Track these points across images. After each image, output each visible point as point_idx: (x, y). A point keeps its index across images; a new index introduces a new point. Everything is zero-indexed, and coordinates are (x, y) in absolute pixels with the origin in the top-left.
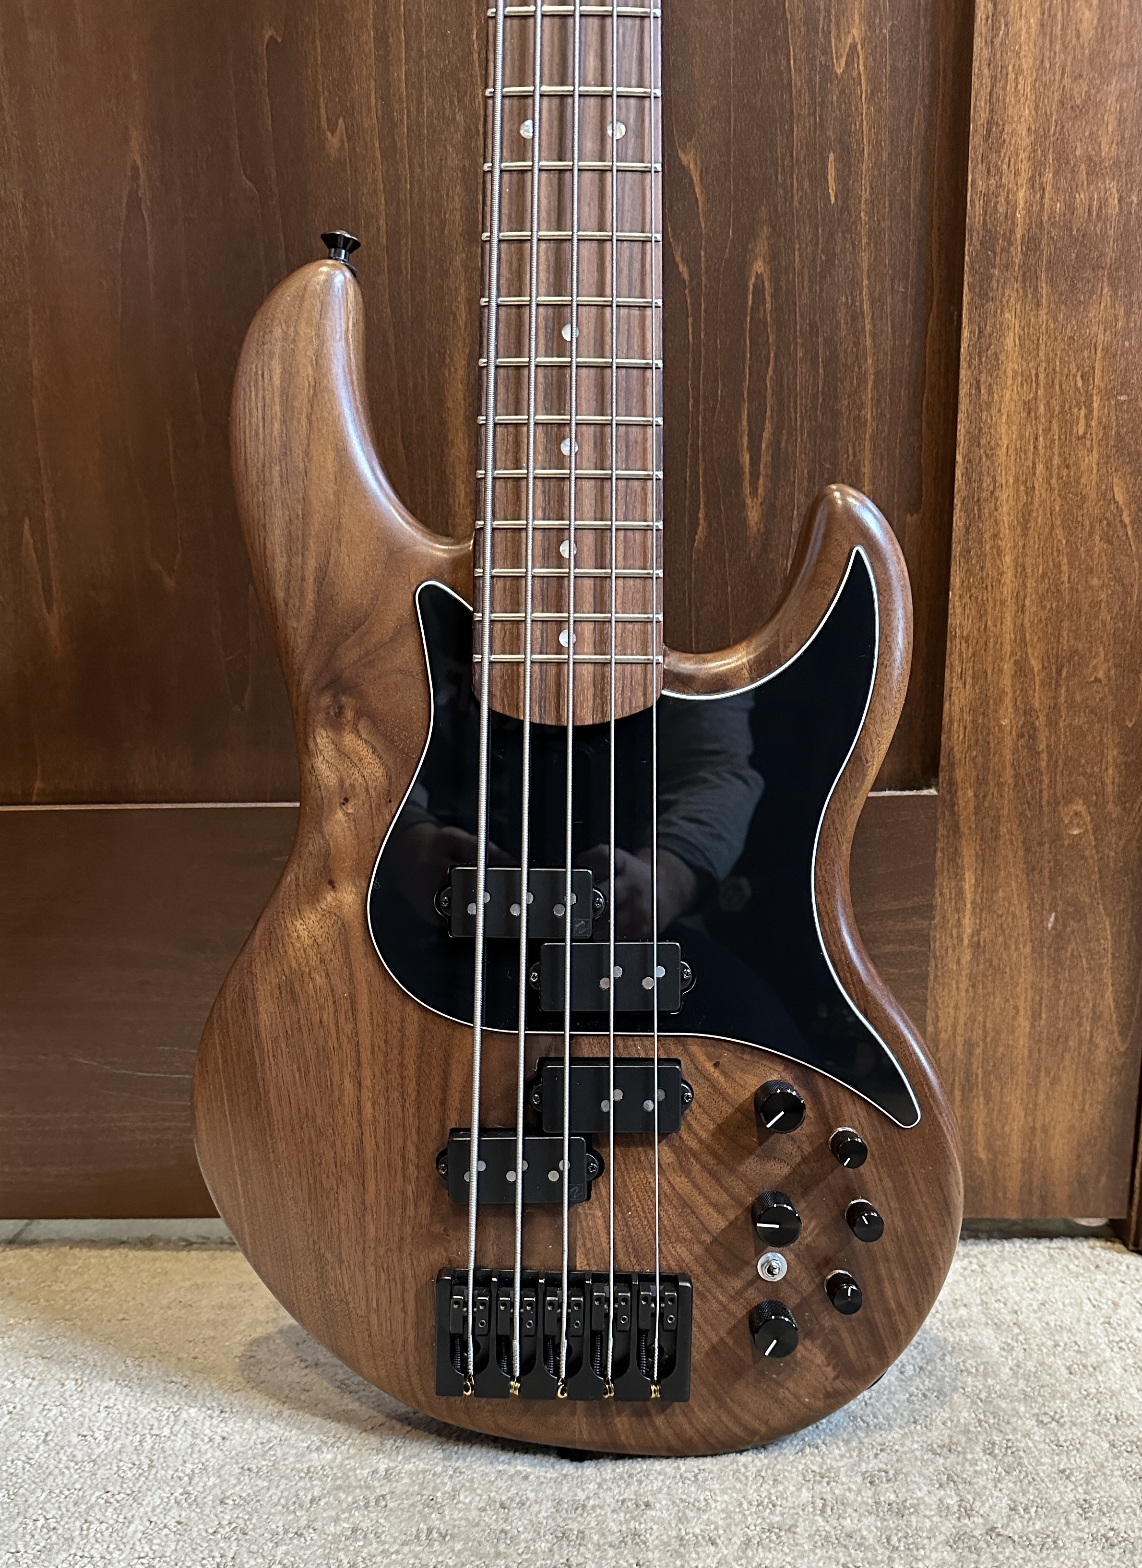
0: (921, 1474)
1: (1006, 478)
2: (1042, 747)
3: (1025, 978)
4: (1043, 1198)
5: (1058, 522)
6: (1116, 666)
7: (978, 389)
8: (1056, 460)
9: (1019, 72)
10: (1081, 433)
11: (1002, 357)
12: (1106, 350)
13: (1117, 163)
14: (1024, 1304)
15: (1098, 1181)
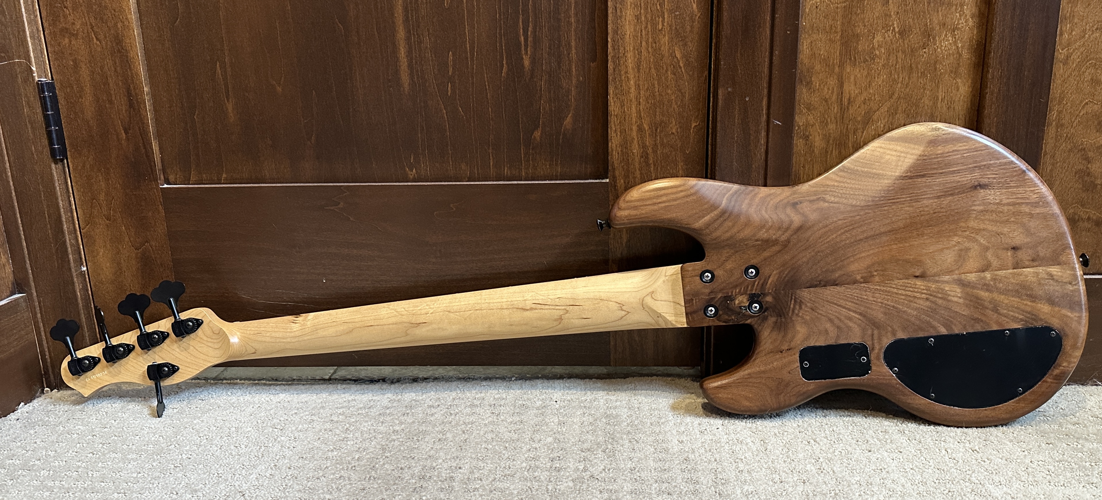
1: (630, 48)
2: (651, 161)
4: (663, 358)
5: (652, 66)
6: (681, 127)
7: (616, 10)
8: (650, 40)
10: (660, 28)
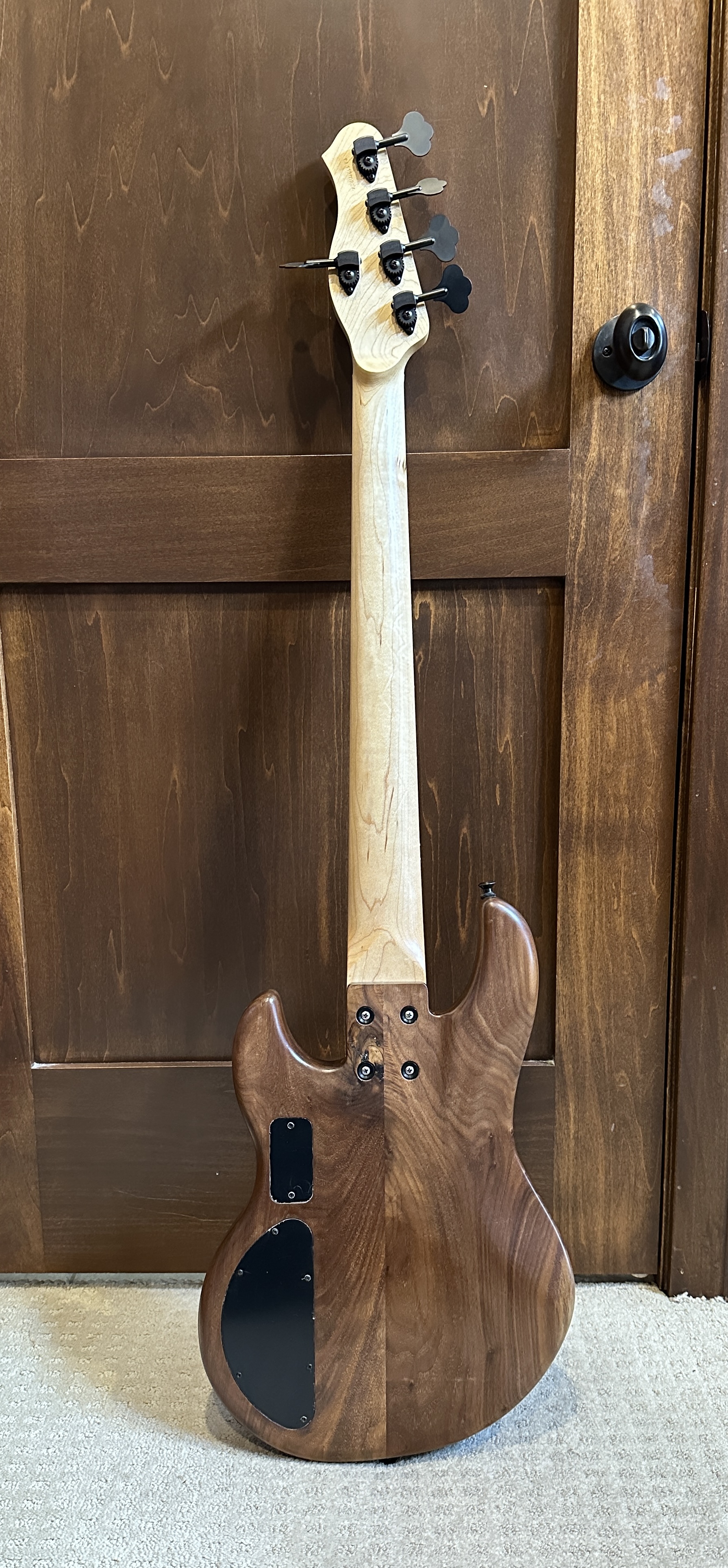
1: (582, 927)
2: (604, 1046)
3: (602, 1154)
4: (615, 1264)
5: (607, 946)
6: (637, 1010)
7: (567, 888)
8: (604, 920)
9: (582, 759)
10: (615, 908)
11: (578, 876)
12: (626, 873)
13: (627, 797)
14: (601, 1325)
15: (642, 1255)
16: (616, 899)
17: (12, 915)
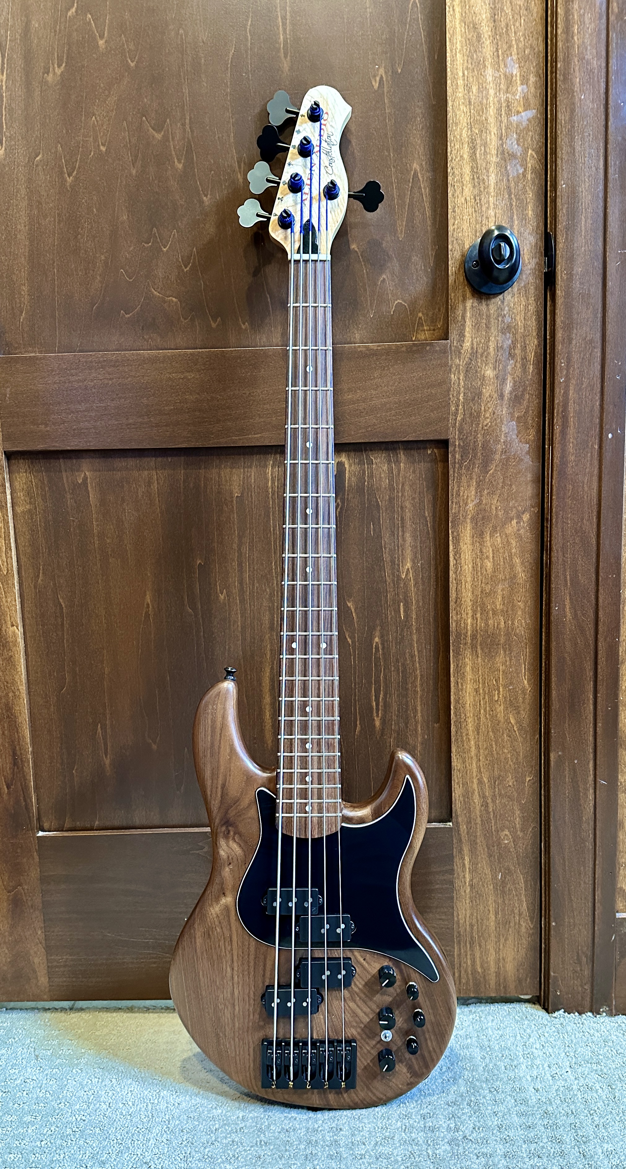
0: (442, 1114)
1: (470, 715)
2: (491, 810)
3: (491, 899)
4: (505, 987)
5: (490, 730)
6: (516, 781)
7: (458, 684)
8: (488, 708)
9: (466, 582)
11: (466, 674)
12: (503, 672)
13: (502, 611)
14: (494, 1036)
15: (526, 980)
16: (497, 692)
17: (20, 713)
